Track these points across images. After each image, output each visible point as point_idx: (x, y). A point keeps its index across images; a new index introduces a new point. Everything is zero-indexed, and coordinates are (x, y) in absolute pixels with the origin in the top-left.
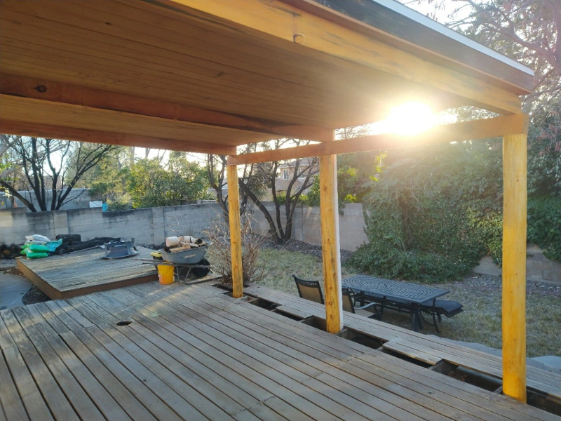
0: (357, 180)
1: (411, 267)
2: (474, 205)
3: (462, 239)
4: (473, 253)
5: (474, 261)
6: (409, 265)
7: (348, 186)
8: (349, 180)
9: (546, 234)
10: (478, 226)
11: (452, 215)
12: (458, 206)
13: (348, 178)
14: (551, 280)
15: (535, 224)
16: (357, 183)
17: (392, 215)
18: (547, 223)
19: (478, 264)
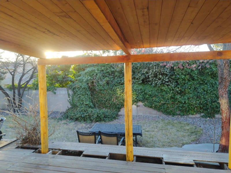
0: (64, 77)
1: (100, 116)
2: (120, 88)
3: (114, 101)
4: (119, 107)
5: (119, 110)
6: (99, 115)
7: (59, 80)
8: (59, 76)
9: (145, 97)
10: (121, 96)
11: (110, 92)
12: (113, 88)
13: (58, 76)
14: (146, 114)
15: (142, 94)
16: (63, 78)
17: (87, 93)
18: (145, 93)
19: (120, 111)
